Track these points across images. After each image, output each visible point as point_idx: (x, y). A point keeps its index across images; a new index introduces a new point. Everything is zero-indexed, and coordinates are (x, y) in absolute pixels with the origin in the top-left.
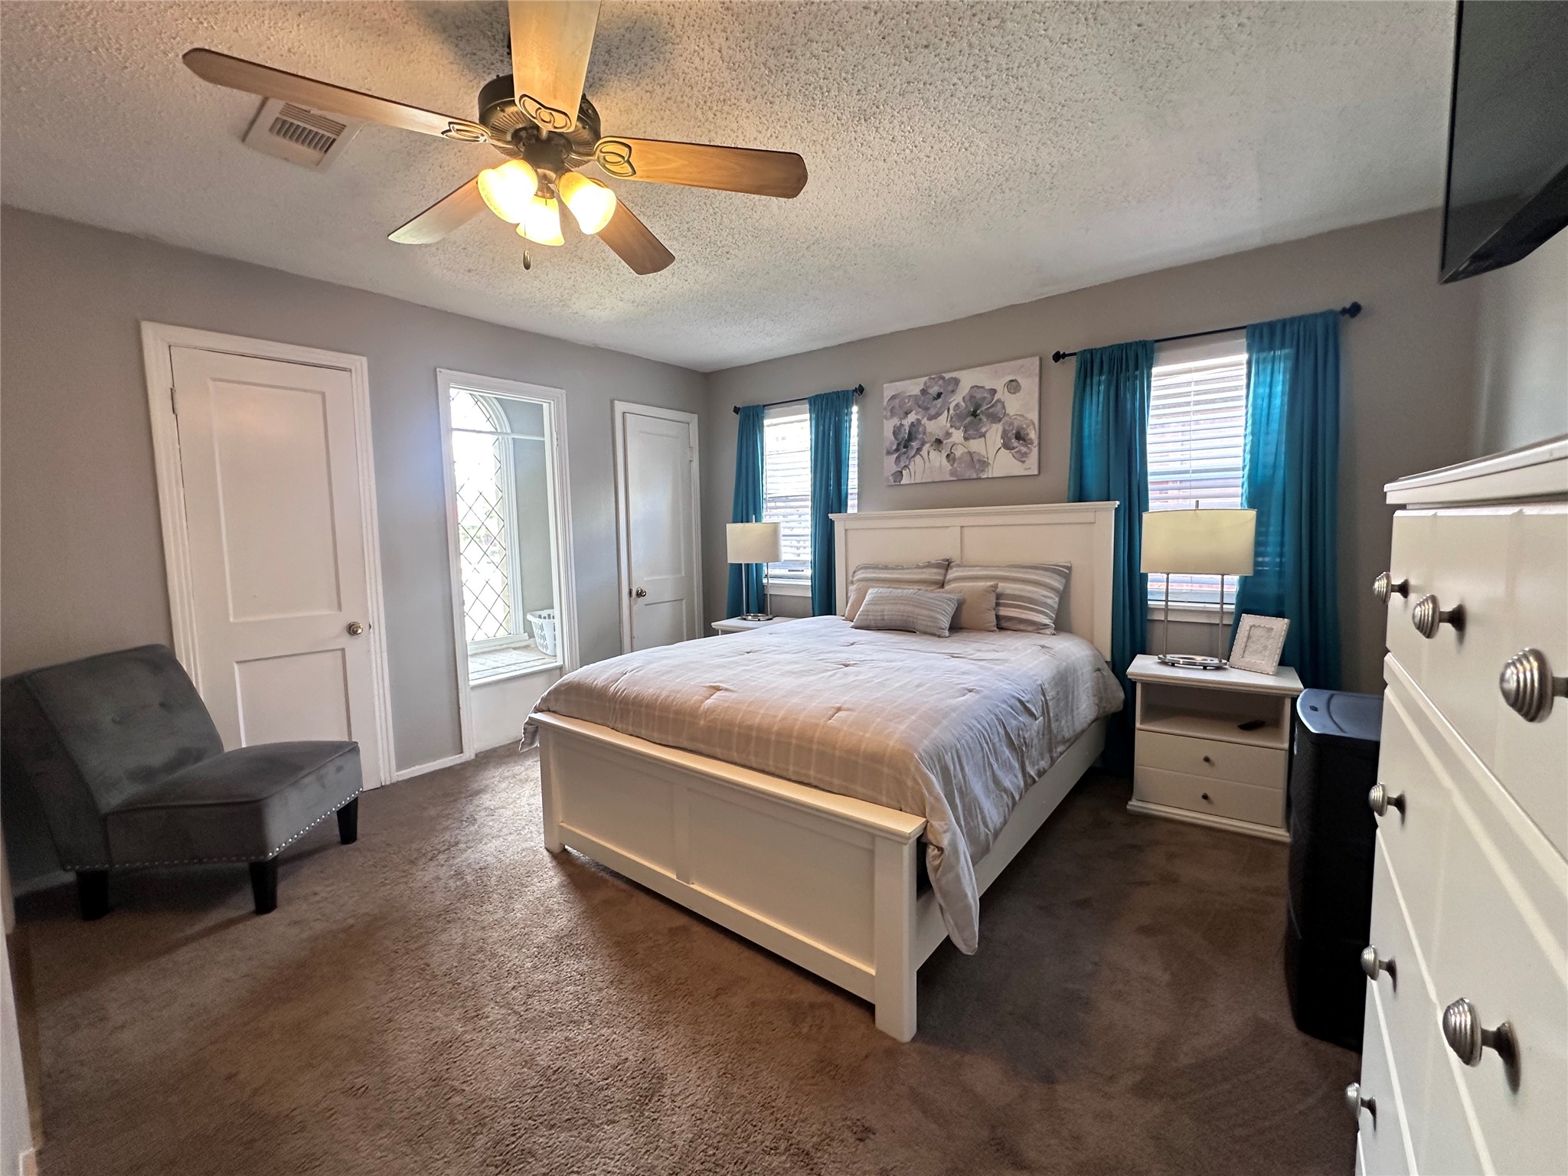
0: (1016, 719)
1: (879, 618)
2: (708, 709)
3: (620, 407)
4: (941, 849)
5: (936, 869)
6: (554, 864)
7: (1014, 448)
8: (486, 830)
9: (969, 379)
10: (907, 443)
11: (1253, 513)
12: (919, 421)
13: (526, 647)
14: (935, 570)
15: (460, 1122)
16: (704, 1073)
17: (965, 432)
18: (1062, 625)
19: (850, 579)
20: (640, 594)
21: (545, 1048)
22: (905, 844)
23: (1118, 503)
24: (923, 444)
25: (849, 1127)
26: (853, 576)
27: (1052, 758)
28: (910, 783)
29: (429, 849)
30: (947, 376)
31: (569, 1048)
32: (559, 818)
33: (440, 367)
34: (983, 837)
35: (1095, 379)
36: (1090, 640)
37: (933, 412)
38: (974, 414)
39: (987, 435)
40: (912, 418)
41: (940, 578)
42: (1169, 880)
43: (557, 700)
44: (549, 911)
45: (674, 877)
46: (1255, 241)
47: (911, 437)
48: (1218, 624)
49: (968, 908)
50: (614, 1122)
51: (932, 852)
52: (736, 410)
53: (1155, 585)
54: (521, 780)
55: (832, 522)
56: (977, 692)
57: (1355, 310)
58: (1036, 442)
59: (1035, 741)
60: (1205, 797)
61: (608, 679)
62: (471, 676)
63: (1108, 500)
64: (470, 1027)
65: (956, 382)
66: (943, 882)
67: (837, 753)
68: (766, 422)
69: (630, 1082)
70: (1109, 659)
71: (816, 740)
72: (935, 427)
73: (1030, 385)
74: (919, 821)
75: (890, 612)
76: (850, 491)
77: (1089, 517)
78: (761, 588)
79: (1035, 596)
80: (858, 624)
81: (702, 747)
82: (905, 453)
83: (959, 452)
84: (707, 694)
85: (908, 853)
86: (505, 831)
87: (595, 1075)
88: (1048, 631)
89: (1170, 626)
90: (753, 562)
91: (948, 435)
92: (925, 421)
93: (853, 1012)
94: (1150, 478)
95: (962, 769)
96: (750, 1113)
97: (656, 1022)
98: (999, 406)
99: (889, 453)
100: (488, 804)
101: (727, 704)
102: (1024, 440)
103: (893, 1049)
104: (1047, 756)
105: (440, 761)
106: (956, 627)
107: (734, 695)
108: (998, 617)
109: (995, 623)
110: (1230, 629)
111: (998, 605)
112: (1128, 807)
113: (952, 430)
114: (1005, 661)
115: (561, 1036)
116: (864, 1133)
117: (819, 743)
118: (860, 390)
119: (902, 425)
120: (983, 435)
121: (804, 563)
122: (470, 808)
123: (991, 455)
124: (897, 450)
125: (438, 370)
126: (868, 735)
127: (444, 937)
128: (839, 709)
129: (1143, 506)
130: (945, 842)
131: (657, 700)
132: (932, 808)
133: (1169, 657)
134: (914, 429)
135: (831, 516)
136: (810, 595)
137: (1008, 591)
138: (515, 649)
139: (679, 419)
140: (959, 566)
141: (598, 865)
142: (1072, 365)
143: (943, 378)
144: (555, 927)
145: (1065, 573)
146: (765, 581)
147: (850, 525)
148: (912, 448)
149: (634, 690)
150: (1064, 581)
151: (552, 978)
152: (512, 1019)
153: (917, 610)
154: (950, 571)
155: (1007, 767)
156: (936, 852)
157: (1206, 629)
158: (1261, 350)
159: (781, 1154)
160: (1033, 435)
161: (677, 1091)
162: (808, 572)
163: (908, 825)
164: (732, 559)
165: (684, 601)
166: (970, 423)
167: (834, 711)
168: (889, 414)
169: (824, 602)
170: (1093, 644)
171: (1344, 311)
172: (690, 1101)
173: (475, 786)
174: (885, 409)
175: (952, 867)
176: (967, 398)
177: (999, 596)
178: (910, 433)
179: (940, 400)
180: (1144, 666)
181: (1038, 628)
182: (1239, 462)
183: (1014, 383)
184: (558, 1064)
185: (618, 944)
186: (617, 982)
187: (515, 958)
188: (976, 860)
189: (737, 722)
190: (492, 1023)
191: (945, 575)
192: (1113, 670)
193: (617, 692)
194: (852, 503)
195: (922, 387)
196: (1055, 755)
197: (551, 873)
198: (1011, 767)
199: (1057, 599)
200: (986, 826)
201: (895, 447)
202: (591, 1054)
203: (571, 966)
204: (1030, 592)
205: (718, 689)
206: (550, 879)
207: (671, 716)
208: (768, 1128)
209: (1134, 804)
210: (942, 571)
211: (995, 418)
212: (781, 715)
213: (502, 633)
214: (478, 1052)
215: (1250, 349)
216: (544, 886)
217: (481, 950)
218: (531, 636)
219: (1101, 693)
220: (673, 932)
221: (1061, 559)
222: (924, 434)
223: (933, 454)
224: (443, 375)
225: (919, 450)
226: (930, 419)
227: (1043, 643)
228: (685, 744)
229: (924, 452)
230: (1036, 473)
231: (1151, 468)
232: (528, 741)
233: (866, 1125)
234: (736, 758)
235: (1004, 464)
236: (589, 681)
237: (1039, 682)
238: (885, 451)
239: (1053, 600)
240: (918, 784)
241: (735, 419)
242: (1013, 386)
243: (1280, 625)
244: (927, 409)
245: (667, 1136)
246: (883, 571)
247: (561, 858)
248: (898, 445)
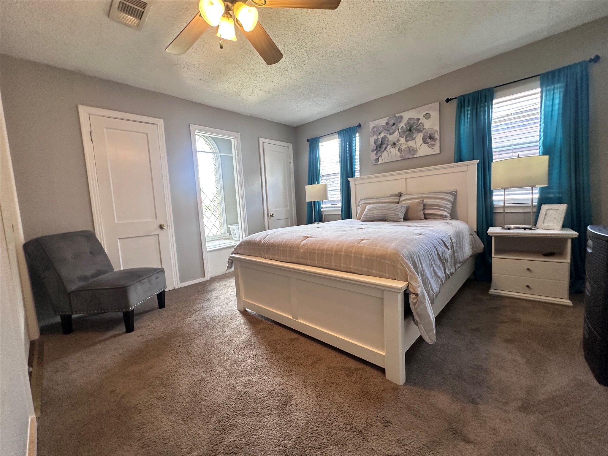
0: (441, 247)
1: (372, 216)
2: (304, 244)
3: (261, 140)
4: (417, 295)
5: (415, 304)
6: (241, 315)
7: (428, 143)
8: (214, 304)
9: (407, 116)
10: (380, 146)
11: (546, 157)
12: (385, 136)
13: (228, 239)
14: (395, 197)
15: (204, 412)
16: (309, 396)
17: (406, 138)
18: (454, 216)
19: (358, 204)
20: (272, 216)
21: (240, 384)
22: (399, 293)
23: (478, 161)
24: (387, 146)
25: (379, 421)
26: (359, 203)
27: (455, 268)
28: (399, 267)
29: (192, 310)
30: (397, 115)
31: (250, 384)
32: (243, 297)
33: (192, 124)
34: (432, 295)
35: (466, 108)
36: (467, 222)
37: (391, 131)
38: (410, 130)
39: (416, 139)
40: (382, 135)
41: (397, 200)
42: (517, 321)
43: (240, 249)
44: (240, 332)
45: (291, 318)
46: (545, 34)
47: (382, 143)
48: (529, 212)
49: (430, 322)
50: (271, 414)
51: (412, 296)
52: (308, 140)
53: (498, 197)
54: (228, 286)
55: (349, 182)
56: (423, 235)
57: (597, 59)
58: (439, 139)
59: (449, 259)
60: (528, 286)
61: (261, 238)
62: (207, 248)
63: (474, 160)
64: (208, 375)
65: (401, 117)
66: (418, 310)
67: (364, 257)
68: (320, 144)
69: (277, 398)
70: (476, 230)
71: (353, 252)
72: (392, 138)
73: (435, 115)
74: (406, 283)
75: (377, 213)
76: (356, 169)
77: (465, 168)
78: (320, 212)
79: (440, 204)
80: (363, 220)
81: (301, 261)
82: (380, 150)
83: (403, 147)
84: (303, 239)
85: (400, 298)
86: (222, 304)
87: (261, 395)
88: (447, 218)
89: (507, 215)
90: (317, 200)
91: (399, 140)
92: (388, 136)
93: (375, 372)
94: (493, 150)
95: (421, 264)
96: (332, 413)
97: (287, 374)
98: (421, 125)
99: (373, 151)
100: (215, 294)
101: (312, 242)
102: (433, 139)
103: (395, 388)
104: (453, 267)
105: (197, 280)
106: (406, 218)
107: (315, 238)
108: (424, 214)
109: (423, 216)
110: (535, 214)
111: (424, 209)
112: (489, 293)
113: (400, 138)
114: (432, 227)
115: (246, 379)
116: (387, 423)
118: (359, 126)
119: (378, 139)
120: (414, 139)
121: (337, 201)
122: (208, 296)
123: (418, 147)
124: (376, 149)
125: (190, 125)
126: (377, 248)
127: (198, 341)
128: (362, 240)
129: (490, 159)
130: (419, 291)
131: (282, 242)
132: (411, 277)
133: (506, 226)
134: (383, 140)
135: (349, 179)
136: (340, 213)
137: (428, 203)
138: (224, 239)
139: (284, 145)
140: (405, 195)
141: (259, 315)
142: (455, 103)
143: (395, 117)
144: (243, 338)
145: (454, 194)
146: (322, 209)
147: (357, 182)
148: (383, 148)
149: (272, 241)
150: (454, 197)
151: (242, 357)
152: (226, 372)
153: (389, 212)
154: (401, 197)
155: (438, 266)
156: (414, 296)
157: (523, 214)
158: (548, 85)
159: (348, 431)
160: (437, 136)
161: (298, 403)
162: (340, 205)
163: (401, 285)
164: (308, 200)
165: (289, 219)
166: (408, 134)
167: (361, 240)
168: (372, 135)
169: (347, 214)
170: (468, 223)
171: (591, 60)
172: (304, 407)
173: (210, 289)
174: (370, 133)
175: (423, 303)
176: (406, 124)
177: (424, 205)
178: (381, 142)
179: (394, 126)
180: (495, 231)
181: (443, 217)
182: (538, 138)
183: (428, 115)
184: (246, 390)
185: (268, 344)
186: (269, 359)
187: (227, 349)
188: (432, 302)
189: (317, 248)
190: (217, 374)
191: (399, 199)
192: (478, 235)
193: (265, 242)
194: (357, 174)
195: (386, 121)
196: (457, 267)
197: (240, 318)
198: (440, 268)
199: (451, 205)
200: (433, 290)
201: (375, 148)
202: (259, 387)
203: (250, 352)
204: (439, 202)
205: (307, 237)
206: (240, 320)
207: (288, 249)
208: (341, 419)
209: (492, 291)
210: (398, 198)
211: (419, 131)
212: (336, 244)
213: (219, 233)
214: (212, 384)
215: (542, 86)
216: (238, 323)
217: (213, 346)
218: (230, 234)
219: (473, 245)
220: (292, 340)
221: (452, 188)
222: (388, 141)
223: (392, 149)
224: (192, 127)
225: (386, 148)
226: (390, 135)
227: (446, 222)
228: (295, 261)
229: (388, 149)
230: (439, 152)
231: (494, 145)
232: (230, 266)
233: (388, 420)
234: (317, 265)
235: (423, 150)
237: (449, 234)
238: (371, 151)
239: (450, 206)
240: (404, 267)
241: (308, 144)
242: (427, 116)
243: (563, 208)
244: (389, 130)
245: (295, 421)
246: (371, 200)
247: (244, 313)
248: (377, 147)
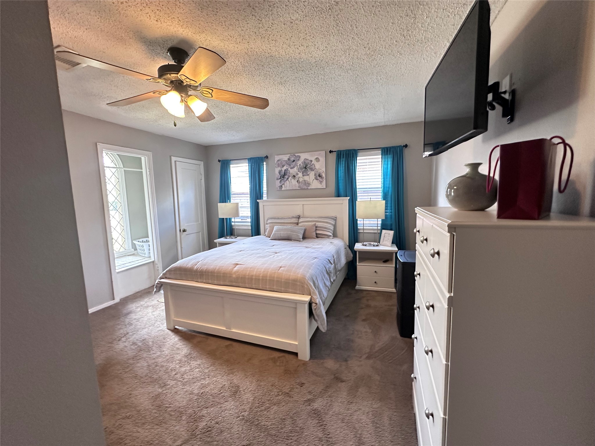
0: (328, 265)
1: (280, 236)
2: (236, 271)
3: (174, 159)
4: (316, 304)
5: (315, 309)
6: (173, 333)
7: (318, 180)
8: (139, 327)
9: (304, 156)
10: (283, 176)
11: (384, 202)
12: (287, 169)
13: (133, 254)
14: (295, 219)
15: (174, 415)
16: (251, 383)
17: (303, 173)
18: (335, 235)
19: (266, 222)
20: (184, 231)
21: (195, 388)
22: (306, 304)
23: (349, 198)
24: (289, 177)
25: (297, 384)
26: (267, 222)
27: (336, 276)
28: (306, 286)
29: (116, 337)
30: (296, 155)
31: (204, 386)
32: (173, 317)
33: (98, 142)
34: (323, 300)
35: (342, 159)
36: (343, 239)
37: (292, 166)
38: (305, 168)
39: (310, 175)
40: (285, 168)
41: (297, 221)
42: (368, 306)
43: (170, 274)
44: (178, 349)
45: (225, 329)
46: (383, 124)
47: (285, 174)
48: (376, 233)
49: (324, 319)
50: (227, 401)
51: (313, 305)
52: (219, 161)
53: (360, 222)
55: (258, 203)
56: (318, 258)
57: (406, 146)
58: (325, 178)
59: (332, 271)
60: (375, 282)
61: (192, 264)
62: (117, 268)
63: (346, 197)
64: (164, 389)
65: (299, 157)
66: (317, 312)
67: (283, 280)
68: (231, 166)
69: (229, 390)
70: (348, 244)
72: (293, 171)
73: (322, 160)
74: (310, 296)
75: (283, 234)
76: (264, 192)
77: (341, 202)
79: (327, 227)
80: (272, 238)
81: (234, 284)
82: (283, 179)
83: (301, 180)
84: (234, 266)
85: (307, 307)
86: (147, 326)
87: (216, 391)
88: (331, 237)
89: (365, 234)
90: (228, 217)
91: (297, 174)
92: (289, 169)
93: (291, 357)
94: (358, 190)
95: (317, 281)
96: (269, 388)
97: (231, 372)
98: (313, 165)
99: (277, 179)
100: (135, 317)
101: (242, 269)
102: (321, 177)
103: (305, 363)
104: (335, 275)
105: (106, 304)
106: (304, 238)
107: (244, 266)
108: (316, 234)
109: (316, 236)
110: (379, 234)
111: (316, 230)
112: (356, 288)
113: (298, 173)
114: (322, 248)
115: (199, 384)
116: (302, 385)
117: (276, 278)
118: (267, 157)
119: (281, 170)
120: (308, 175)
121: (247, 217)
122: (127, 320)
123: (311, 181)
124: (280, 178)
125: (98, 143)
126: (292, 274)
127: (139, 365)
128: (281, 267)
129: (356, 200)
130: (317, 302)
131: (215, 270)
132: (313, 293)
133: (364, 243)
134: (286, 172)
135: (258, 201)
136: (250, 228)
137: (319, 226)
138: (128, 255)
139: (195, 163)
140: (302, 217)
141: (191, 331)
142: (335, 154)
143: (295, 155)
144: (183, 353)
145: (335, 219)
146: (233, 224)
147: (264, 204)
148: (285, 178)
150: (335, 221)
151: (189, 368)
152: (179, 383)
153: (292, 233)
154: (300, 219)
155: (327, 279)
156: (315, 305)
157: (373, 234)
158: (385, 155)
159: (281, 395)
160: (324, 175)
161: (244, 389)
162: (249, 220)
163: (307, 298)
164: (221, 216)
165: (200, 233)
166: (304, 171)
167: (279, 268)
168: (277, 166)
169: (256, 231)
170: (343, 240)
171: (404, 146)
172: (250, 390)
173: (125, 312)
174: (276, 164)
175: (320, 308)
176: (303, 162)
177: (316, 227)
178: (284, 173)
179: (294, 162)
180: (358, 246)
181: (328, 236)
182: (380, 186)
183: (318, 159)
184: (202, 391)
185: (208, 354)
186: (213, 364)
187: (172, 366)
188: (324, 304)
189: (247, 274)
190: (172, 386)
191: (298, 221)
192: (349, 248)
193: (198, 268)
194: (265, 195)
195: (288, 158)
196: (337, 275)
197: (174, 337)
198: (328, 279)
199: (333, 227)
200: (324, 297)
201: (279, 177)
202: (212, 386)
203: (194, 363)
204: (325, 225)
205: (237, 264)
206: (174, 339)
207: (221, 275)
208: (275, 390)
209: (357, 287)
210: (297, 219)
211: (312, 170)
212: (263, 270)
213: (122, 250)
214: (171, 395)
215: (382, 155)
216: (173, 341)
217: (156, 366)
218: (136, 249)
219: (347, 256)
220: (227, 346)
221: (333, 215)
222: (289, 173)
223: (292, 180)
224: (100, 146)
225: (288, 179)
226: (291, 168)
227: (331, 241)
228: (228, 284)
229: (289, 179)
230: (325, 187)
231: (358, 187)
232: (158, 290)
233: (302, 382)
234: (248, 286)
235: (315, 184)
236: (185, 265)
237: (332, 254)
238: (276, 179)
239: (332, 228)
240: (308, 286)
241: (219, 164)
242: (317, 160)
243: (392, 233)
244: (290, 165)
245: (246, 400)
246: (277, 220)
247: (175, 331)
248: (281, 177)
